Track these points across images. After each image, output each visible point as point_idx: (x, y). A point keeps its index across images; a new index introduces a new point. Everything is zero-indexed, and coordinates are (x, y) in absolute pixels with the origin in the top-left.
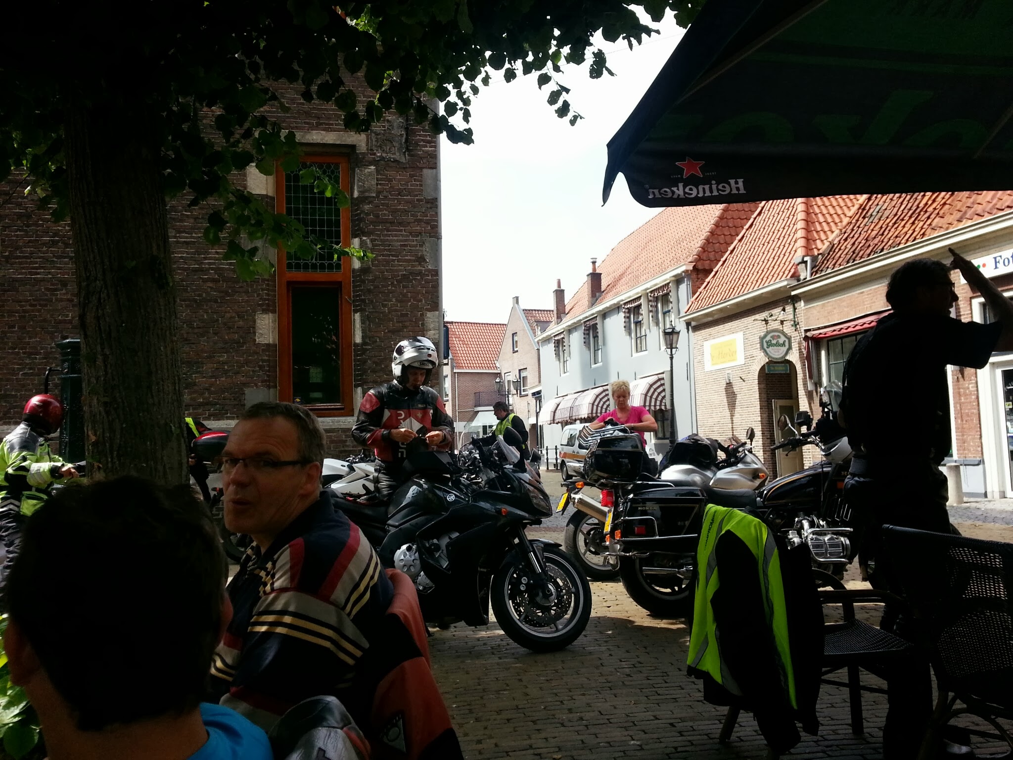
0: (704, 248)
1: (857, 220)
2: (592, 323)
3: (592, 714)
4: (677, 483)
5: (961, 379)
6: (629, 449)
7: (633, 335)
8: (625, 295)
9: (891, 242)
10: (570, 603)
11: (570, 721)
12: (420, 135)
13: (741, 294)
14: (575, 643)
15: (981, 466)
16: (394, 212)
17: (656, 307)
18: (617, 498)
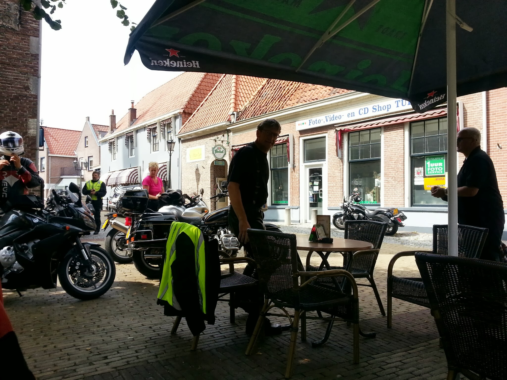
0: (189, 103)
1: (257, 98)
2: (130, 134)
3: (110, 327)
4: (164, 214)
5: (293, 172)
6: (142, 197)
7: (152, 142)
8: (148, 121)
9: (270, 109)
10: (103, 274)
11: (97, 331)
12: (29, 17)
13: (205, 126)
14: (105, 294)
15: (298, 209)
16: (10, 58)
17: (164, 129)
18: (133, 221)
